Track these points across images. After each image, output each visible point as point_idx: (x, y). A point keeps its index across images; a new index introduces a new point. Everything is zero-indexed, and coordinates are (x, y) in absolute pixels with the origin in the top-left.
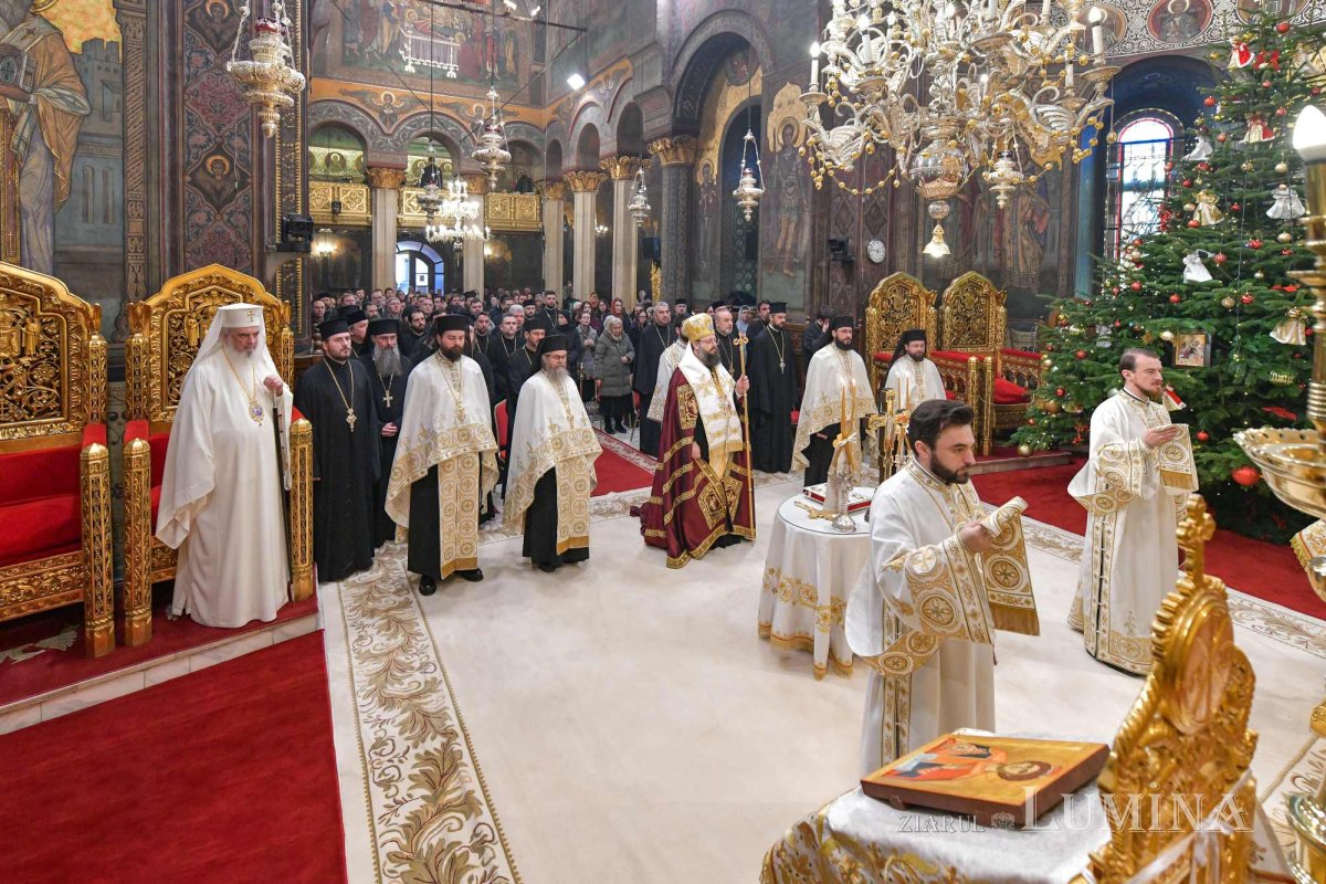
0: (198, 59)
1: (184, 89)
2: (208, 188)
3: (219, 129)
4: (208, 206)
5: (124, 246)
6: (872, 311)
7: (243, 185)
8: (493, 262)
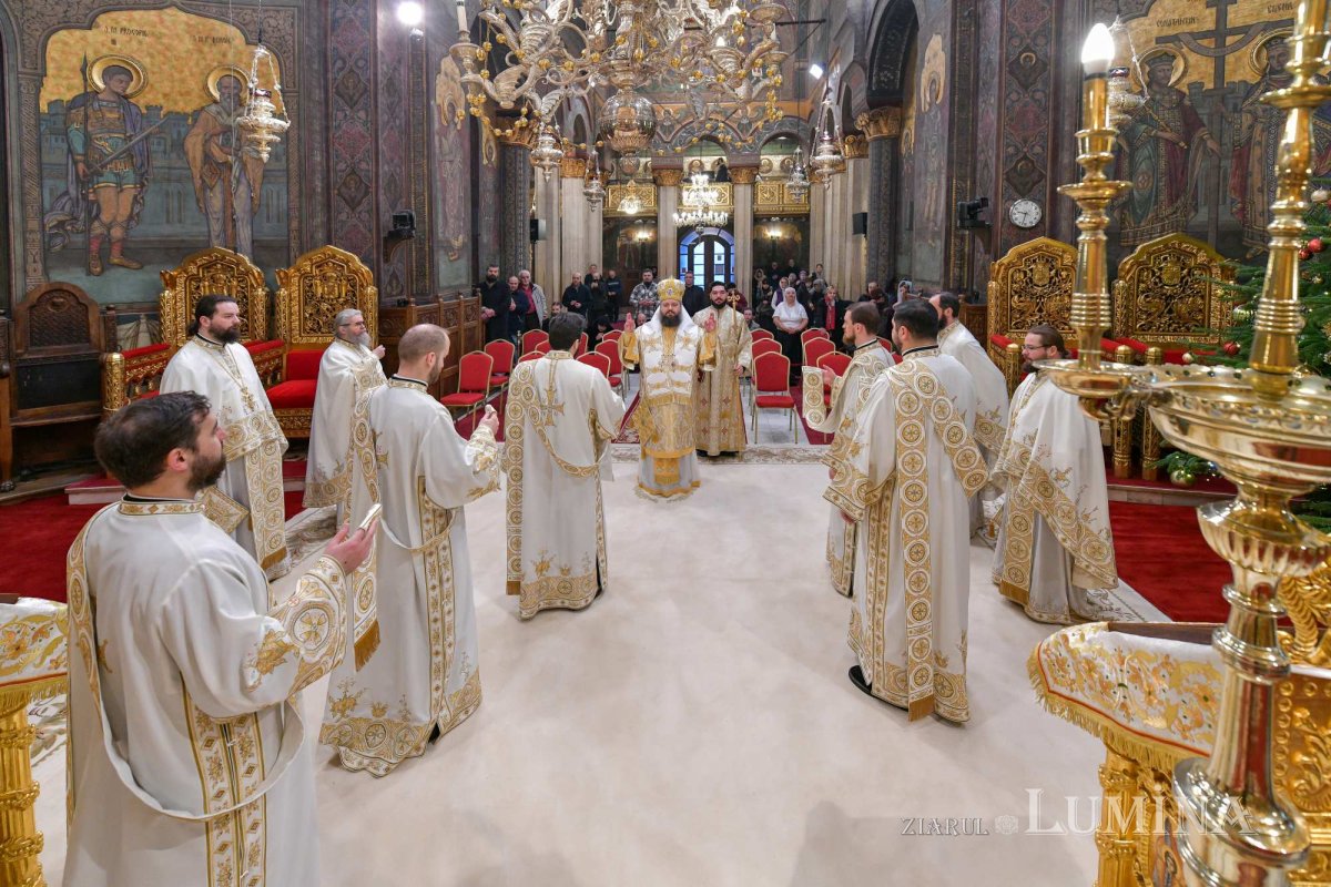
0: (340, 115)
1: (334, 134)
2: (347, 196)
3: (353, 158)
4: (347, 209)
5: (288, 236)
6: (992, 284)
7: (367, 193)
8: (784, 242)
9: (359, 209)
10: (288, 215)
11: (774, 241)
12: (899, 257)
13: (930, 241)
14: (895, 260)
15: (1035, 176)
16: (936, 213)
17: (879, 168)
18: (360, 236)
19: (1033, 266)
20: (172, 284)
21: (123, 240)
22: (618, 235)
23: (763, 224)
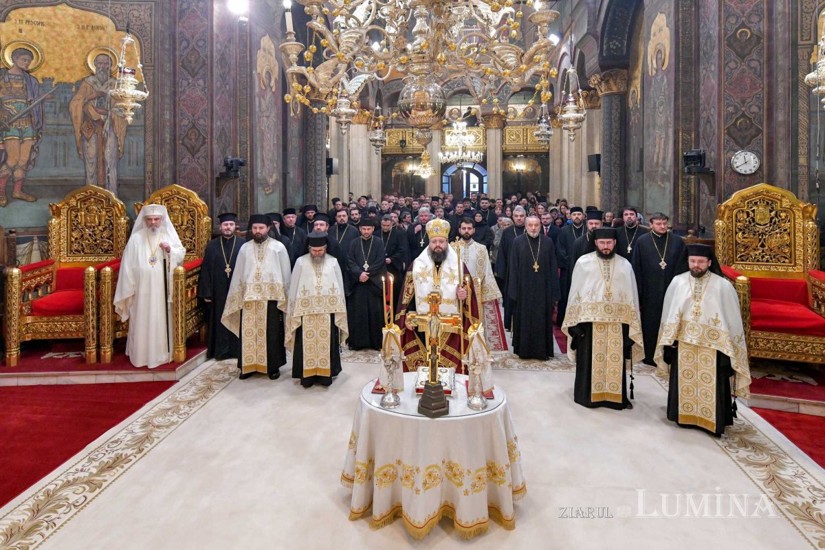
0: (185, 83)
1: (179, 98)
2: (189, 146)
3: (193, 116)
4: (189, 156)
5: (145, 176)
6: (719, 223)
7: (204, 143)
8: (527, 174)
9: (198, 155)
10: (144, 160)
11: (518, 173)
12: (629, 192)
13: (659, 183)
14: (625, 193)
15: (753, 131)
16: (664, 159)
17: (610, 119)
18: (197, 176)
19: (755, 208)
20: (57, 213)
21: (23, 180)
22: (393, 167)
23: (510, 160)
